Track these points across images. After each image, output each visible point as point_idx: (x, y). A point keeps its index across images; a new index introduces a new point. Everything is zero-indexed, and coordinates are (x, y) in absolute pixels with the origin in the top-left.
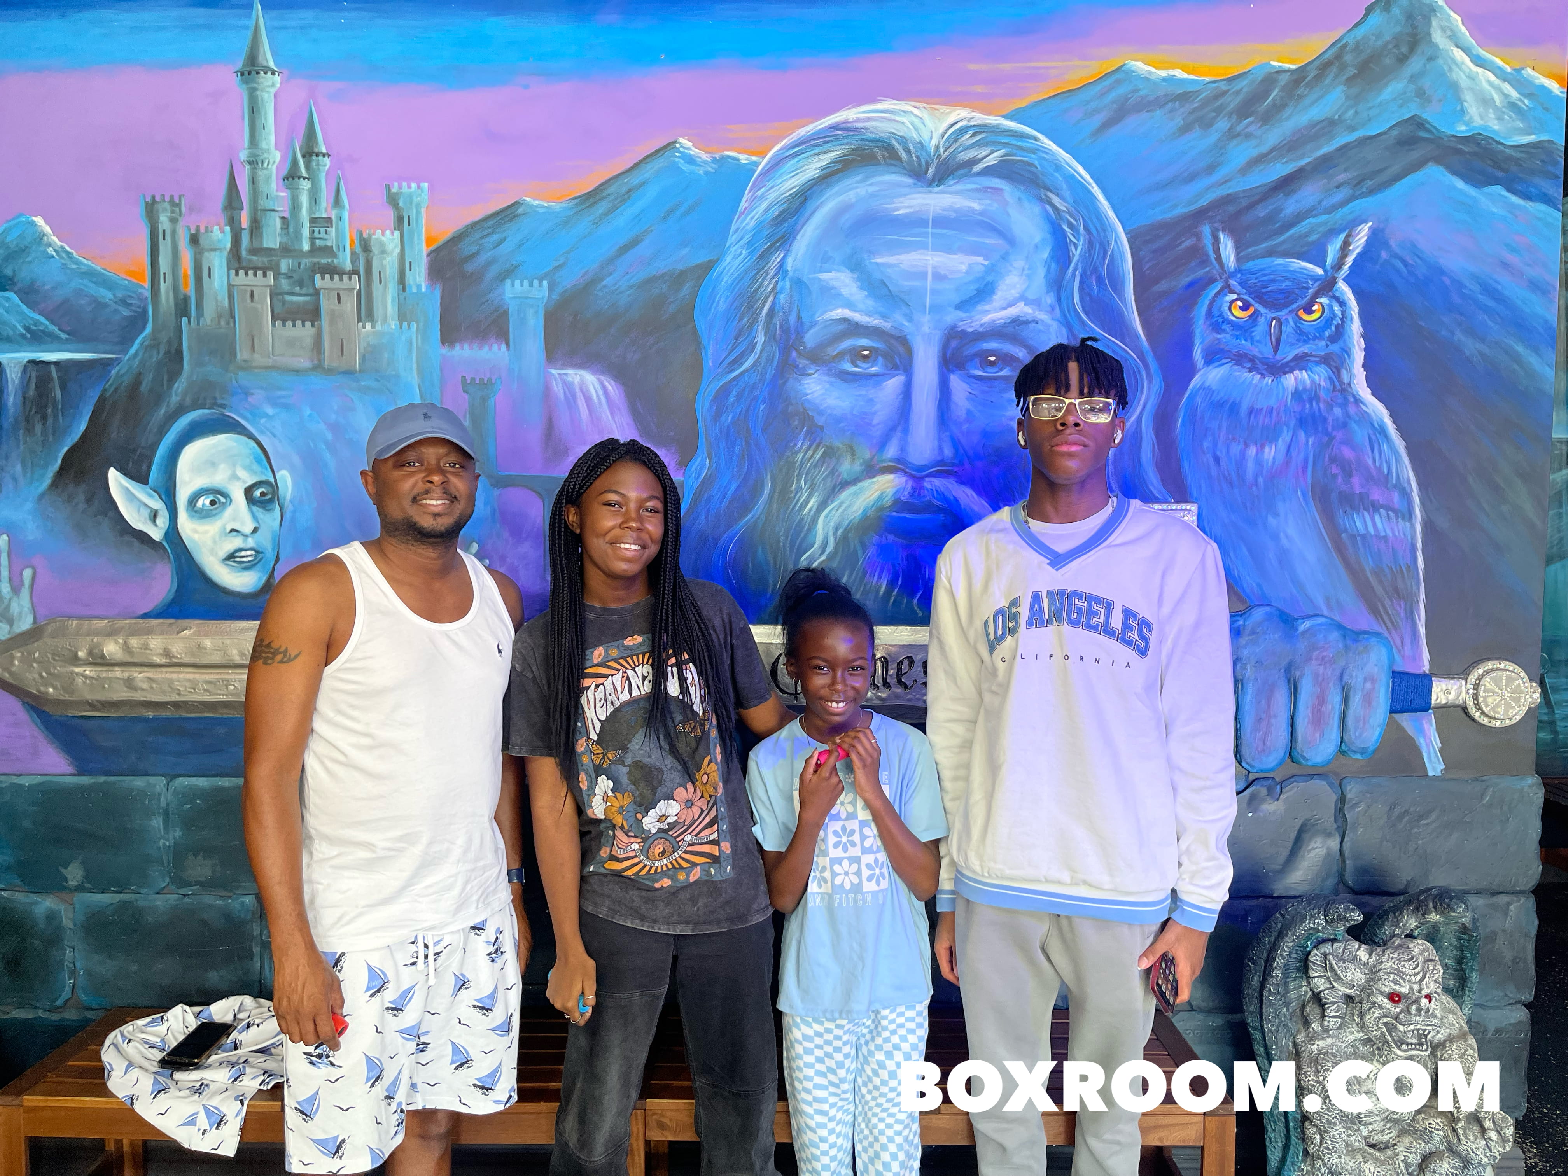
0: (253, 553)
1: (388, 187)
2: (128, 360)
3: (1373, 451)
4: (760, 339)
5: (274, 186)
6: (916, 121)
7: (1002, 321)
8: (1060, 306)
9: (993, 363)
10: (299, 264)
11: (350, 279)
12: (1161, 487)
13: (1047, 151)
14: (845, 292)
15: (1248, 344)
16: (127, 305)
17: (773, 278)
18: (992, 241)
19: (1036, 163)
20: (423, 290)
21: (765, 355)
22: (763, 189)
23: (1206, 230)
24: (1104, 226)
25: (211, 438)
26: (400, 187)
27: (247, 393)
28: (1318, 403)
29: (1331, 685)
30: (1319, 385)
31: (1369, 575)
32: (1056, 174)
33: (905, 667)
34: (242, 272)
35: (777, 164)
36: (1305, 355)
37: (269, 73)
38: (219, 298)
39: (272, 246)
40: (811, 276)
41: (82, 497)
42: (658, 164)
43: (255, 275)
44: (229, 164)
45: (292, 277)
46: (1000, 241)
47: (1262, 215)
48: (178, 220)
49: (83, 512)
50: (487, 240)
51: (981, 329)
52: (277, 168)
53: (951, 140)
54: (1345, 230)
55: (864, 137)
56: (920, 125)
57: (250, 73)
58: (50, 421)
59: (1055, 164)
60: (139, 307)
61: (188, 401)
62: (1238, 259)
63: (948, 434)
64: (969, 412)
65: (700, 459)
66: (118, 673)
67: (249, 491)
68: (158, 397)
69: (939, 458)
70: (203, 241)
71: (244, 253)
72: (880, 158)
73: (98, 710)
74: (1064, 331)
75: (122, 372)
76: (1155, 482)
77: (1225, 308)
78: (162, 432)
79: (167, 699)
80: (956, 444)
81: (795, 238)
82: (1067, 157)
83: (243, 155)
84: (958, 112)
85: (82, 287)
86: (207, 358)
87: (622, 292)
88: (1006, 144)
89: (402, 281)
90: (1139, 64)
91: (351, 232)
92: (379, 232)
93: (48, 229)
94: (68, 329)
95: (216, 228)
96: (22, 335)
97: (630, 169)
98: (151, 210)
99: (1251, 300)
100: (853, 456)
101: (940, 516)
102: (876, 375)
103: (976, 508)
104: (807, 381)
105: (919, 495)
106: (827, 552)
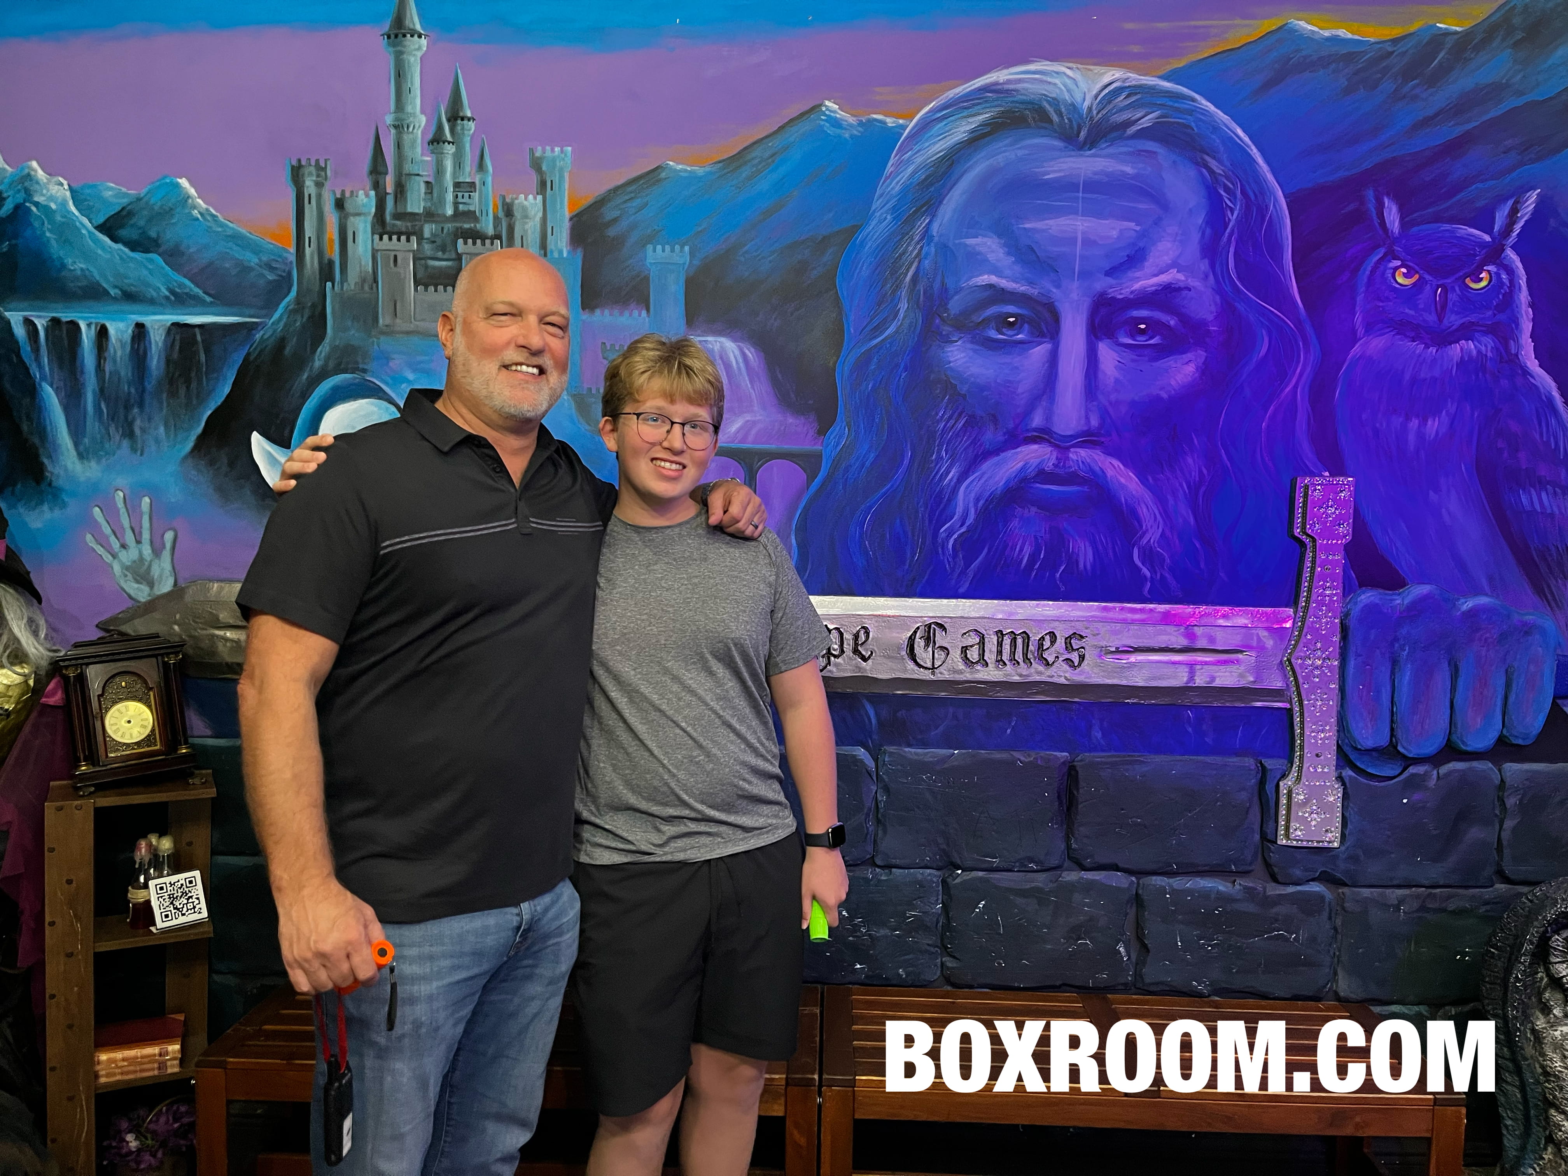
1: (532, 152)
2: (273, 324)
3: (1540, 425)
4: (903, 306)
5: (419, 150)
6: (1068, 81)
7: (1154, 288)
8: (1213, 272)
9: (1142, 332)
10: (442, 228)
12: (1316, 460)
13: (1205, 113)
14: (991, 257)
15: (1412, 312)
16: (271, 269)
17: (918, 243)
18: (1145, 206)
19: (1193, 124)
20: (565, 255)
21: (907, 321)
22: (909, 153)
23: (1370, 194)
24: (1263, 190)
25: (352, 403)
26: (544, 151)
27: (388, 359)
28: (1484, 374)
29: (1493, 668)
30: (1486, 356)
31: (1534, 553)
32: (1213, 137)
33: (1047, 643)
34: (386, 237)
35: (925, 126)
36: (1472, 323)
37: (416, 36)
38: (363, 263)
39: (417, 211)
40: (957, 242)
41: (226, 461)
42: (804, 127)
43: (399, 240)
44: (374, 130)
45: (434, 242)
46: (1153, 206)
47: (1427, 179)
48: (323, 185)
49: (226, 475)
50: (629, 204)
51: (1131, 296)
52: (423, 133)
53: (1105, 102)
55: (1015, 99)
56: (1074, 87)
57: (396, 36)
58: (194, 385)
59: (1213, 126)
60: (284, 271)
61: (331, 365)
62: (1403, 224)
63: (1095, 403)
64: (1117, 381)
65: (838, 429)
68: (302, 360)
69: (1085, 428)
70: (349, 206)
71: (388, 218)
72: (1030, 120)
74: (1218, 299)
75: (266, 337)
76: (1310, 455)
77: (1388, 273)
78: (305, 396)
80: (1104, 414)
81: (941, 202)
82: (1225, 118)
83: (389, 119)
84: (1112, 73)
85: (228, 250)
86: (349, 323)
87: (763, 258)
88: (1161, 106)
89: (543, 246)
90: (1302, 24)
91: (494, 197)
92: (522, 196)
93: (192, 191)
94: (212, 292)
95: (361, 192)
96: (167, 298)
97: (775, 133)
98: (297, 174)
99: (1416, 267)
100: (996, 425)
101: (1086, 489)
102: (1021, 342)
103: (1123, 480)
104: (949, 349)
105: (1064, 466)
106: (968, 523)
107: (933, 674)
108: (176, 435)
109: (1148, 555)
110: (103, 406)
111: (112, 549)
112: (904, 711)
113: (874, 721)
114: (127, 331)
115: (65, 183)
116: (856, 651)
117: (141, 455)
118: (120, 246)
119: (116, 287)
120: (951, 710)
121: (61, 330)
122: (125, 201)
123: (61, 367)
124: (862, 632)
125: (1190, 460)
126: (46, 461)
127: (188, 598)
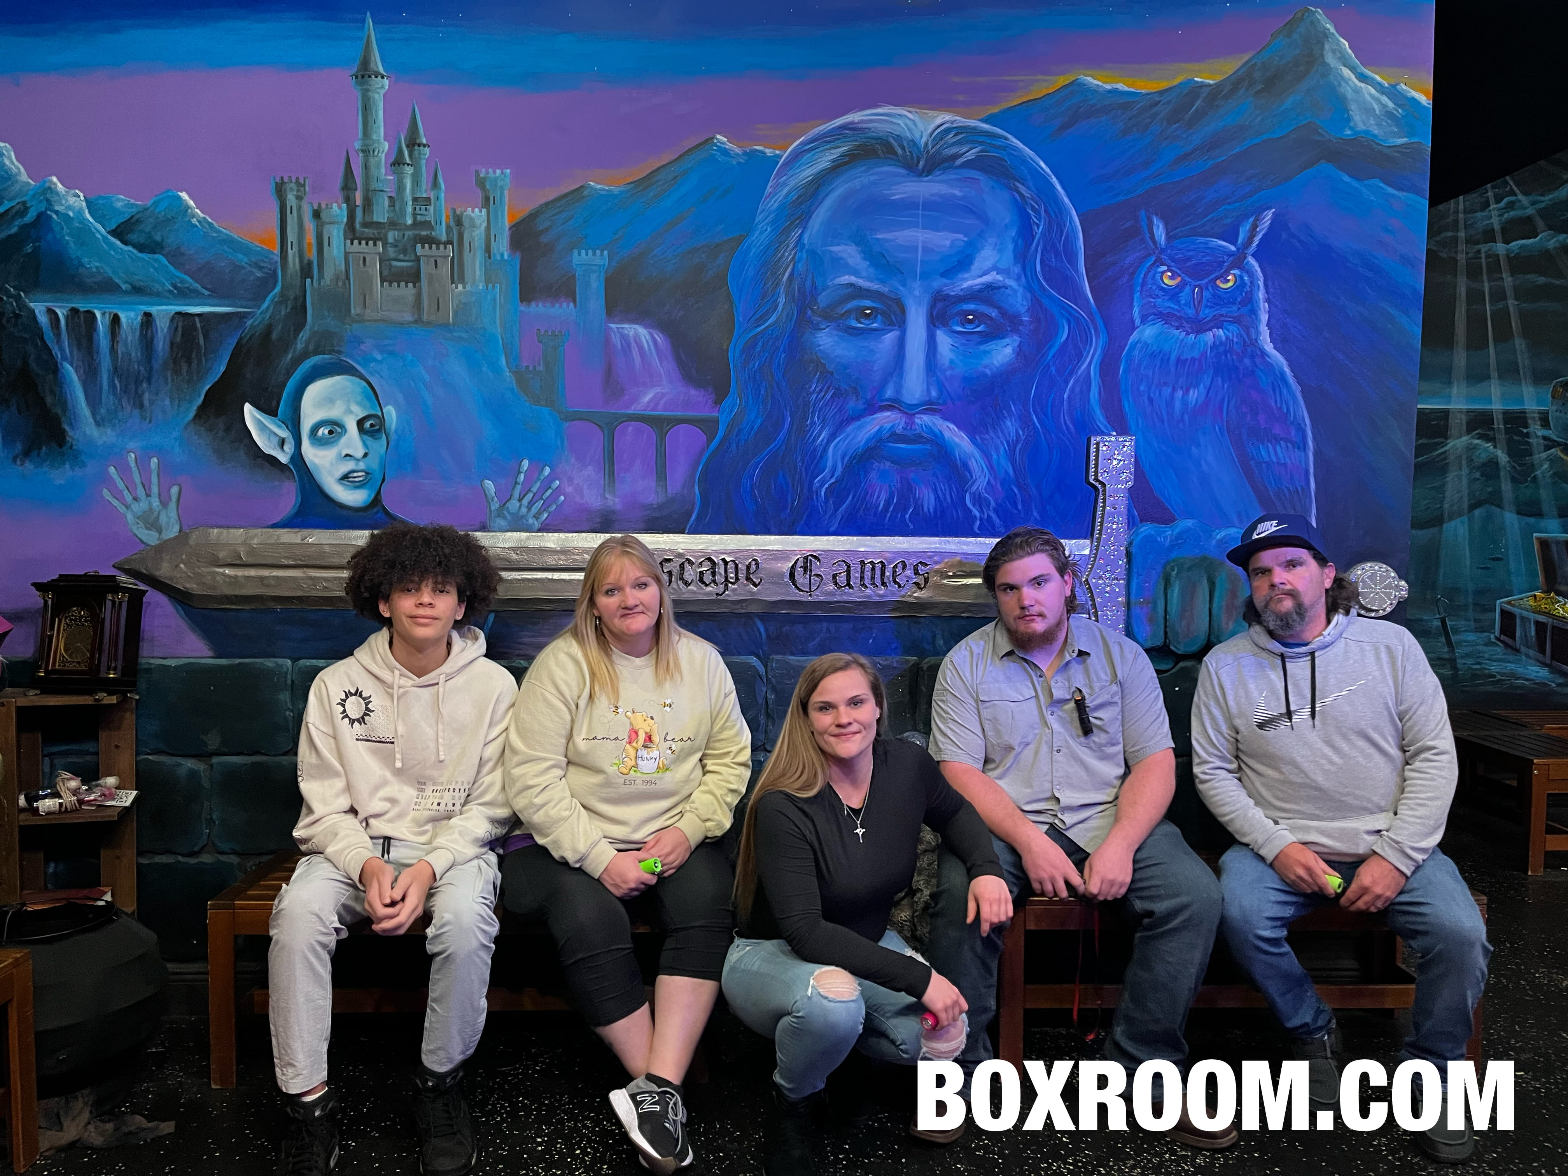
0: (363, 474)
1: (477, 173)
2: (261, 313)
3: (1275, 394)
4: (782, 300)
5: (383, 170)
6: (910, 123)
7: (978, 287)
8: (1025, 274)
9: (970, 322)
10: (404, 235)
11: (445, 248)
12: (1105, 423)
13: (1015, 149)
14: (850, 261)
15: (1176, 307)
16: (261, 268)
17: (792, 250)
18: (971, 221)
19: (1006, 158)
20: (506, 257)
21: (785, 313)
22: (785, 178)
23: (1143, 213)
24: (1061, 210)
26: (487, 173)
27: (360, 342)
28: (1231, 356)
30: (1233, 340)
32: (1023, 167)
33: (899, 570)
34: (356, 242)
35: (796, 156)
36: (1222, 315)
37: (379, 77)
38: (337, 263)
39: (382, 221)
40: (824, 249)
41: (221, 426)
42: (700, 155)
43: (367, 244)
44: (345, 153)
46: (977, 222)
47: (1187, 202)
48: (302, 198)
49: (223, 439)
50: (558, 217)
51: (961, 293)
52: (386, 156)
53: (937, 139)
54: (1252, 215)
55: (868, 135)
56: (913, 127)
57: (363, 77)
58: (194, 364)
59: (1022, 159)
60: (270, 269)
61: (311, 348)
62: (1169, 238)
63: (934, 379)
64: (951, 361)
65: (731, 399)
66: (252, 572)
67: (360, 423)
68: (286, 343)
69: (927, 399)
70: (324, 216)
71: (358, 226)
72: (880, 152)
73: (235, 604)
74: (1029, 295)
75: (256, 323)
76: (1102, 419)
77: (1158, 276)
78: (289, 375)
79: (294, 594)
80: (941, 387)
81: (810, 217)
82: (1031, 153)
83: (358, 145)
84: (943, 116)
85: (222, 252)
86: (327, 313)
87: (668, 261)
88: (981, 143)
89: (488, 250)
90: (1089, 79)
91: (447, 209)
92: (470, 209)
93: (191, 203)
94: (209, 286)
95: (335, 205)
96: (170, 291)
97: (676, 159)
98: (280, 190)
99: (1179, 271)
100: (857, 396)
101: (928, 446)
102: (875, 330)
103: (957, 440)
104: (820, 334)
105: (911, 428)
106: (836, 475)
107: (810, 595)
108: (179, 406)
109: (979, 500)
110: (116, 382)
111: (125, 500)
112: (787, 628)
113: (764, 636)
114: (136, 319)
115: (81, 195)
116: (748, 579)
117: (150, 422)
118: (130, 248)
119: (126, 282)
120: (825, 625)
121: (79, 318)
122: (134, 210)
123: (79, 349)
124: (753, 563)
125: (1009, 423)
126: (67, 428)
127: (192, 542)
